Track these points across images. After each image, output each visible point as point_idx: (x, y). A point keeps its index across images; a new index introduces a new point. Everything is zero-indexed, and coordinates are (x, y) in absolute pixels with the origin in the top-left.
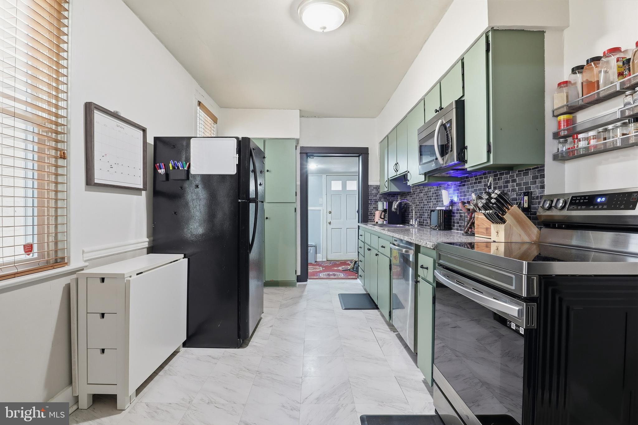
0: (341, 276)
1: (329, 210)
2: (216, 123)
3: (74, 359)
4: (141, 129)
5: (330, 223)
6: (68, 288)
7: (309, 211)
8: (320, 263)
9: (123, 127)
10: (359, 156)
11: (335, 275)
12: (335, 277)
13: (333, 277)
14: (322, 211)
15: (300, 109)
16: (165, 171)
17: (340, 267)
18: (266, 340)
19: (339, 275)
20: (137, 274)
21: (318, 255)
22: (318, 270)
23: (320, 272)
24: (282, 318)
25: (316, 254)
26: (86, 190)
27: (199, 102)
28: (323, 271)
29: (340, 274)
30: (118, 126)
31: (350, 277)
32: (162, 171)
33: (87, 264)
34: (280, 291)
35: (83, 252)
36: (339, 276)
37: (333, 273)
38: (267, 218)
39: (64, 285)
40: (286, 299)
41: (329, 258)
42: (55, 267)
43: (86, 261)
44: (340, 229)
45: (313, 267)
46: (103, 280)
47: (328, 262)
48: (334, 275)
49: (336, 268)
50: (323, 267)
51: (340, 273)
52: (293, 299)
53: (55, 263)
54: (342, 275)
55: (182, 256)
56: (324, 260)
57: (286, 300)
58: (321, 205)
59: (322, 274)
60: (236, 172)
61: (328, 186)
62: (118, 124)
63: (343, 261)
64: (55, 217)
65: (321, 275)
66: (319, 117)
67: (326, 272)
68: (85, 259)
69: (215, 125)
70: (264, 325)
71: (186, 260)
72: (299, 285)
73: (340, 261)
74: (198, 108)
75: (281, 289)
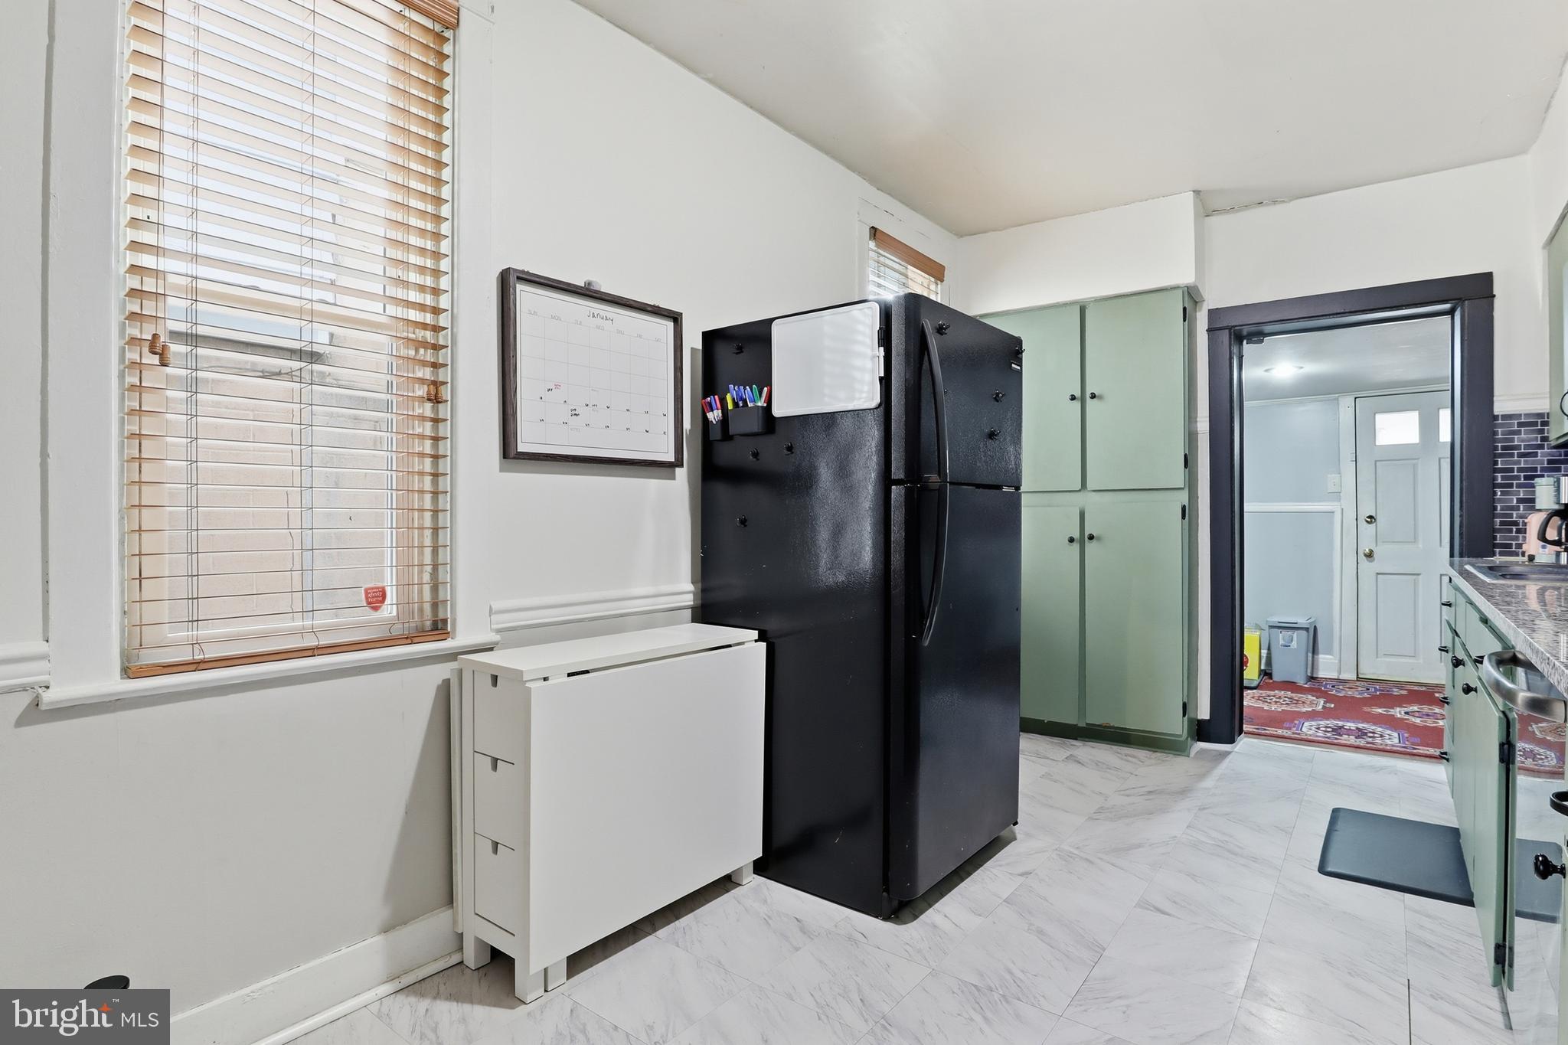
0: (1389, 742)
1: (1367, 510)
2: (942, 281)
3: (457, 850)
4: (670, 317)
5: (1370, 555)
6: (445, 691)
7: (1245, 514)
8: (1325, 686)
9: (609, 315)
10: (1451, 312)
11: (1366, 734)
12: (1361, 742)
13: (1352, 740)
14: (1337, 517)
15: (1195, 189)
16: (720, 415)
17: (1398, 709)
18: (980, 915)
19: (1381, 736)
20: (569, 675)
21: (1322, 658)
22: (1304, 710)
23: (1312, 715)
24: (1076, 852)
25: (1315, 651)
26: (501, 470)
27: (873, 231)
28: (1326, 714)
29: (1388, 732)
30: (594, 316)
31: (1423, 750)
32: (714, 416)
33: (496, 638)
34: (1128, 761)
35: (491, 612)
36: (1378, 741)
37: (1360, 726)
38: (1091, 537)
39: (440, 682)
40: (1127, 792)
41: (1367, 672)
42: (416, 640)
43: (499, 631)
44: (1415, 577)
45: (1294, 695)
46: (495, 679)
47: (1358, 683)
48: (1361, 733)
49: (1380, 710)
50: (1329, 698)
51: (1387, 729)
52: (1150, 797)
53: (432, 630)
54: (1392, 738)
55: (755, 634)
56: (1344, 676)
57: (1128, 796)
58: (1337, 496)
59: (1313, 723)
60: (878, 400)
61: (1363, 430)
62: (593, 310)
63: (1424, 689)
64: (432, 530)
65: (1308, 728)
66: (1275, 202)
67: (1334, 719)
68: (494, 627)
69: (939, 286)
70: (1008, 864)
71: (763, 645)
72: (1202, 751)
73: (1409, 687)
74: (872, 244)
75: (1134, 757)
